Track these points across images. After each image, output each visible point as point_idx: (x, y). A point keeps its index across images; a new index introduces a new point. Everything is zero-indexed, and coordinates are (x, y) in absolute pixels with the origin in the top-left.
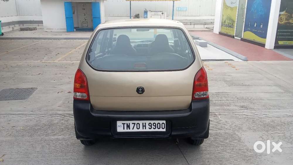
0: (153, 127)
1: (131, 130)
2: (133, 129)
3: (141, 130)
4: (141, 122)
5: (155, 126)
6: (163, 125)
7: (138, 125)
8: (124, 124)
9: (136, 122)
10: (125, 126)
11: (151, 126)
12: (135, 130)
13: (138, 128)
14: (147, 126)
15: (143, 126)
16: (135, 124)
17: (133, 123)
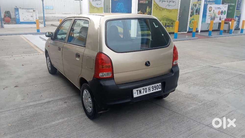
0: (154, 89)
1: (142, 94)
2: (143, 93)
3: (148, 93)
4: (147, 87)
5: (156, 88)
6: (160, 86)
7: (146, 89)
8: (137, 91)
9: (144, 88)
10: (139, 91)
11: (153, 88)
12: (145, 93)
13: (146, 91)
14: (151, 89)
15: (149, 89)
16: (144, 89)
17: (143, 89)
